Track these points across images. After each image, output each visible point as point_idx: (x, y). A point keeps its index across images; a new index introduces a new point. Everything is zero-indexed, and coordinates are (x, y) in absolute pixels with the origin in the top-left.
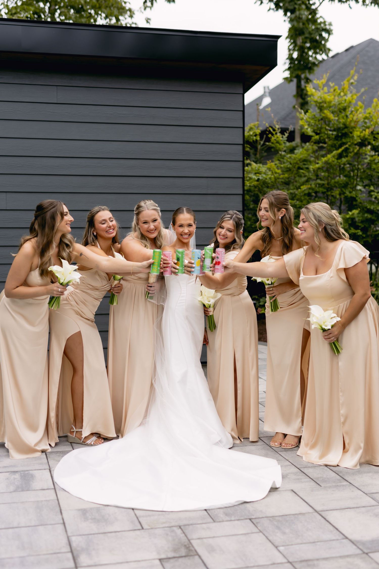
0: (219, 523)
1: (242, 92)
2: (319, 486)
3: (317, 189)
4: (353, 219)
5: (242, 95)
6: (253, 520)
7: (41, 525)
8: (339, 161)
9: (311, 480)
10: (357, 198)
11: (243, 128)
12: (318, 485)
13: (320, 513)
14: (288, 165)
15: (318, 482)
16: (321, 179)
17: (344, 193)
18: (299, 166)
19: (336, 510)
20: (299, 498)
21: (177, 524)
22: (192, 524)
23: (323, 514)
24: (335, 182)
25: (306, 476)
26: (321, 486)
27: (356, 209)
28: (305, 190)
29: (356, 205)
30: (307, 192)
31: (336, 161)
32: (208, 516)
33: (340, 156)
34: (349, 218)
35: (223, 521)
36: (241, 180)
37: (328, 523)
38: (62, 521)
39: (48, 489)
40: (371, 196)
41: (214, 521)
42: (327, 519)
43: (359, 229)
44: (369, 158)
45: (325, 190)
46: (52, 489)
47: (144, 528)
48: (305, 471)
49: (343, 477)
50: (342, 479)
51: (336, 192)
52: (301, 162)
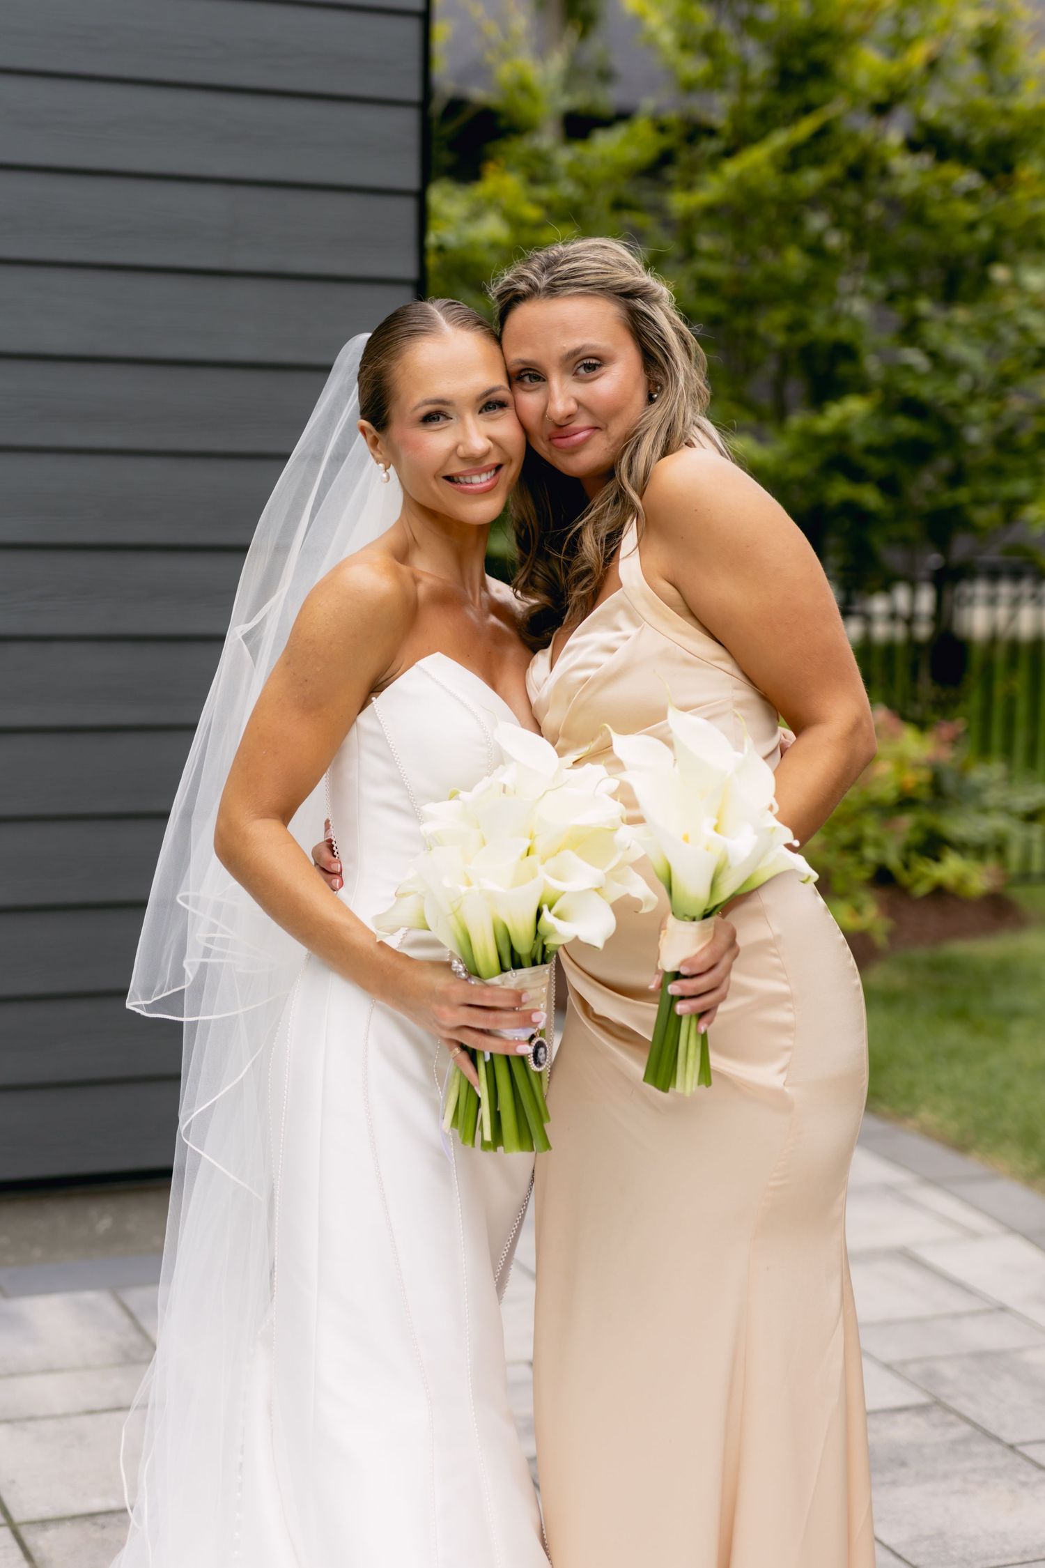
4: (841, 437)
14: (567, 189)
16: (706, 259)
17: (806, 325)
31: (778, 179)
33: (794, 160)
34: (829, 437)
43: (868, 484)
51: (773, 322)
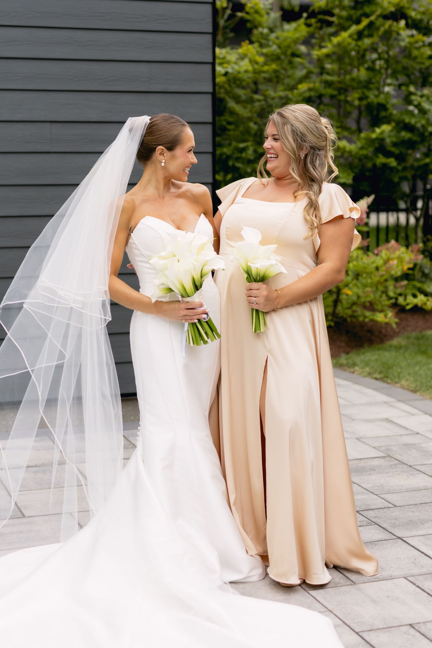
3: (323, 91)
8: (360, 43)
16: (328, 74)
17: (367, 97)
24: (353, 79)
27: (388, 123)
28: (304, 92)
29: (385, 117)
30: (307, 95)
31: (353, 43)
33: (360, 35)
34: (376, 139)
40: (410, 102)
44: (407, 40)
45: (335, 93)
51: (354, 97)
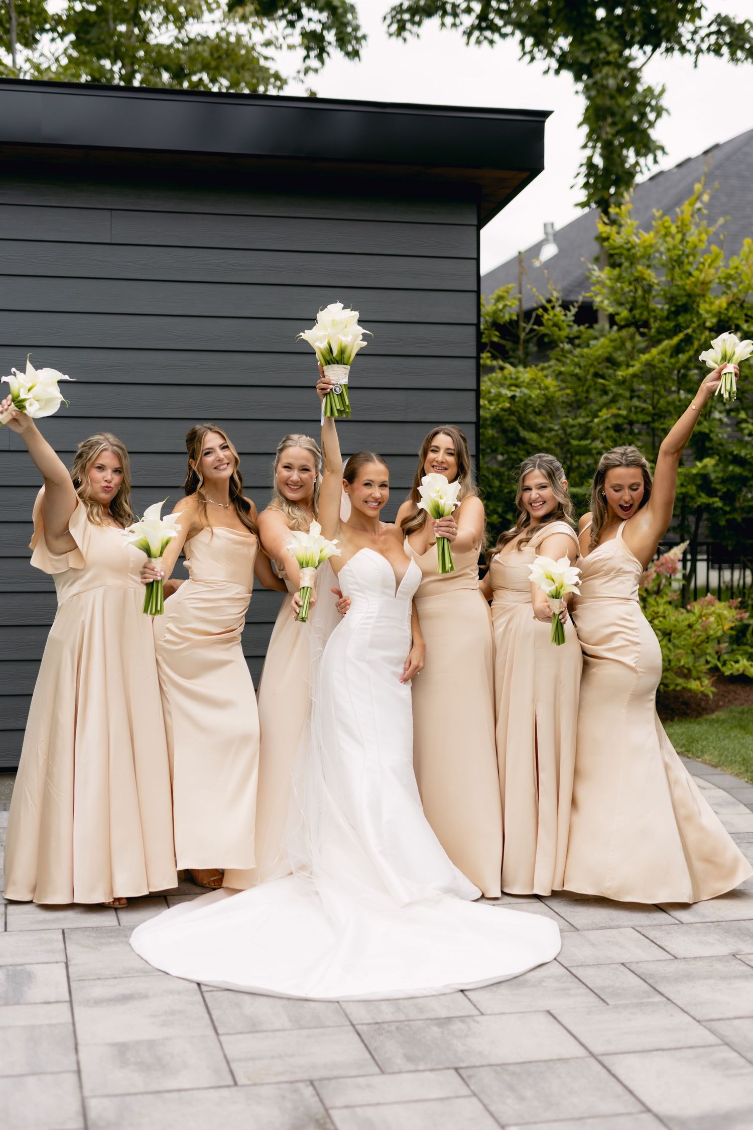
0: (391, 1077)
1: (475, 223)
2: (605, 1004)
3: (633, 417)
4: (704, 476)
5: (474, 228)
6: (461, 1071)
7: (33, 1074)
8: (675, 360)
9: (588, 991)
10: (712, 435)
11: (478, 292)
12: (601, 1002)
13: (601, 1058)
14: (574, 369)
15: (602, 997)
16: (639, 397)
18: (597, 370)
19: (634, 1052)
20: (560, 1027)
21: (306, 1076)
22: (336, 1078)
23: (606, 1060)
24: (668, 403)
25: (580, 983)
26: (608, 1004)
27: (710, 456)
28: (607, 419)
29: (711, 448)
30: (612, 423)
31: (668, 360)
32: (372, 1061)
33: (676, 351)
34: (697, 475)
35: (400, 1072)
36: (473, 394)
37: (614, 1080)
38: (75, 1067)
39: (57, 1002)
40: (741, 430)
41: (383, 1072)
42: (613, 1071)
43: (716, 496)
45: (649, 419)
46: (66, 1002)
47: (239, 1083)
48: (579, 972)
49: (655, 986)
50: (653, 990)
52: (599, 363)
